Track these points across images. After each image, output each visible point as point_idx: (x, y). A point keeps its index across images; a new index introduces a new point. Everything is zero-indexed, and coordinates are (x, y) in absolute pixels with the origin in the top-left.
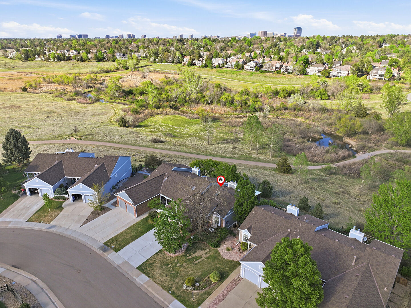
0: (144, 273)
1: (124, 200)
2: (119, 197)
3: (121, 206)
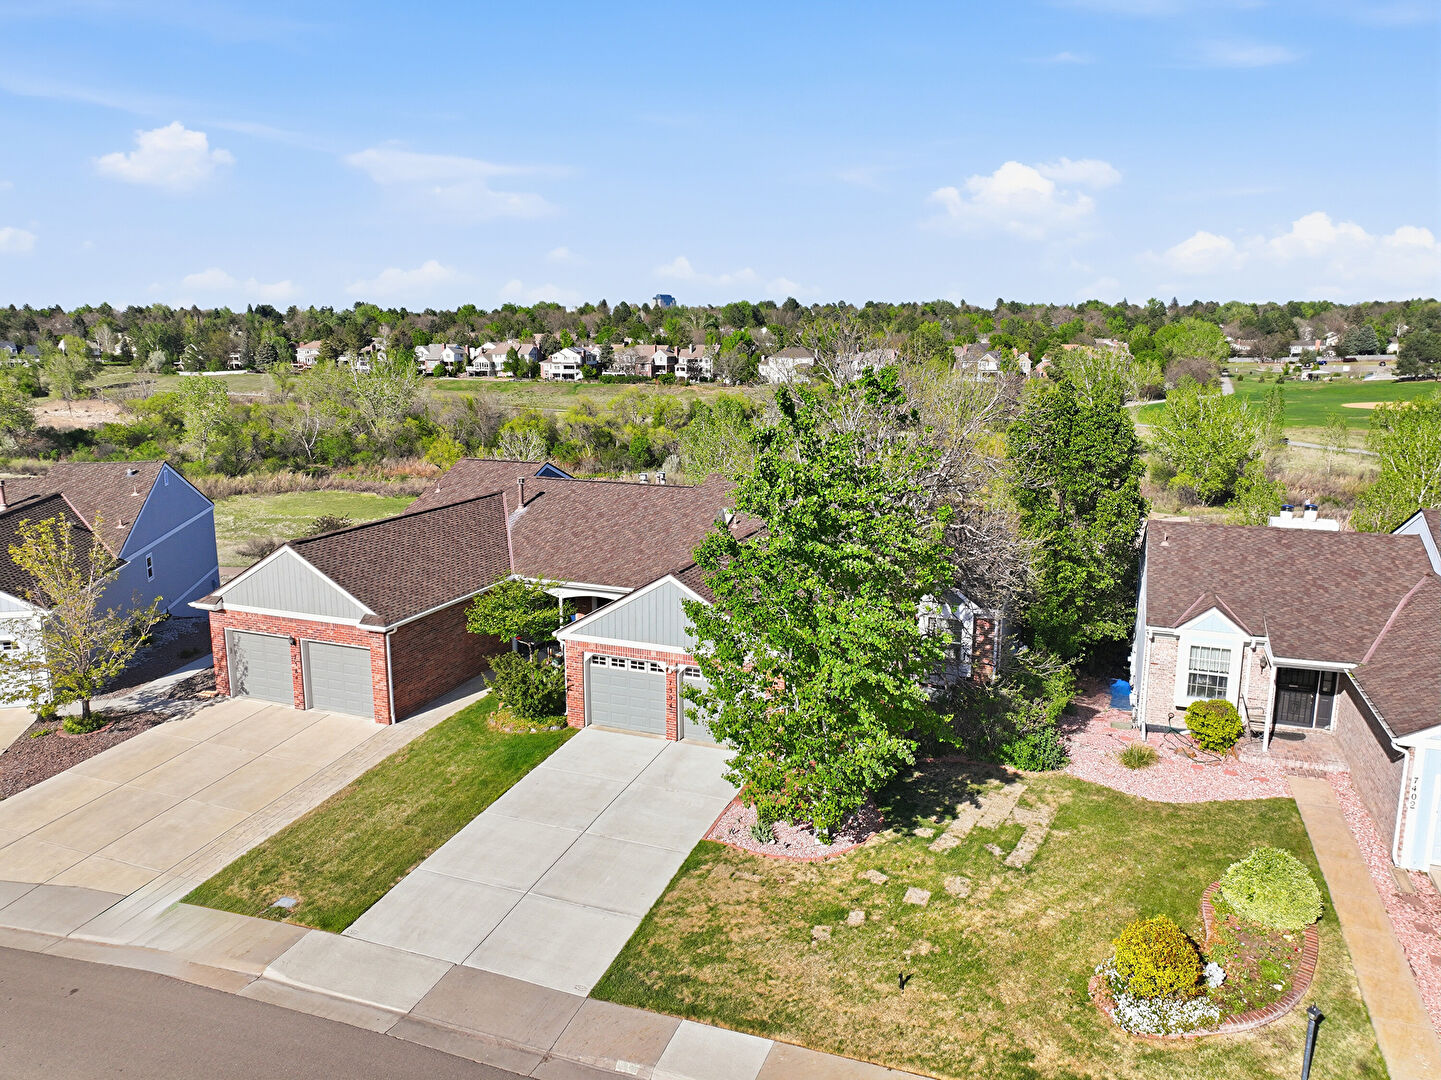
0: (693, 1012)
1: (277, 618)
2: (237, 617)
3: (242, 690)
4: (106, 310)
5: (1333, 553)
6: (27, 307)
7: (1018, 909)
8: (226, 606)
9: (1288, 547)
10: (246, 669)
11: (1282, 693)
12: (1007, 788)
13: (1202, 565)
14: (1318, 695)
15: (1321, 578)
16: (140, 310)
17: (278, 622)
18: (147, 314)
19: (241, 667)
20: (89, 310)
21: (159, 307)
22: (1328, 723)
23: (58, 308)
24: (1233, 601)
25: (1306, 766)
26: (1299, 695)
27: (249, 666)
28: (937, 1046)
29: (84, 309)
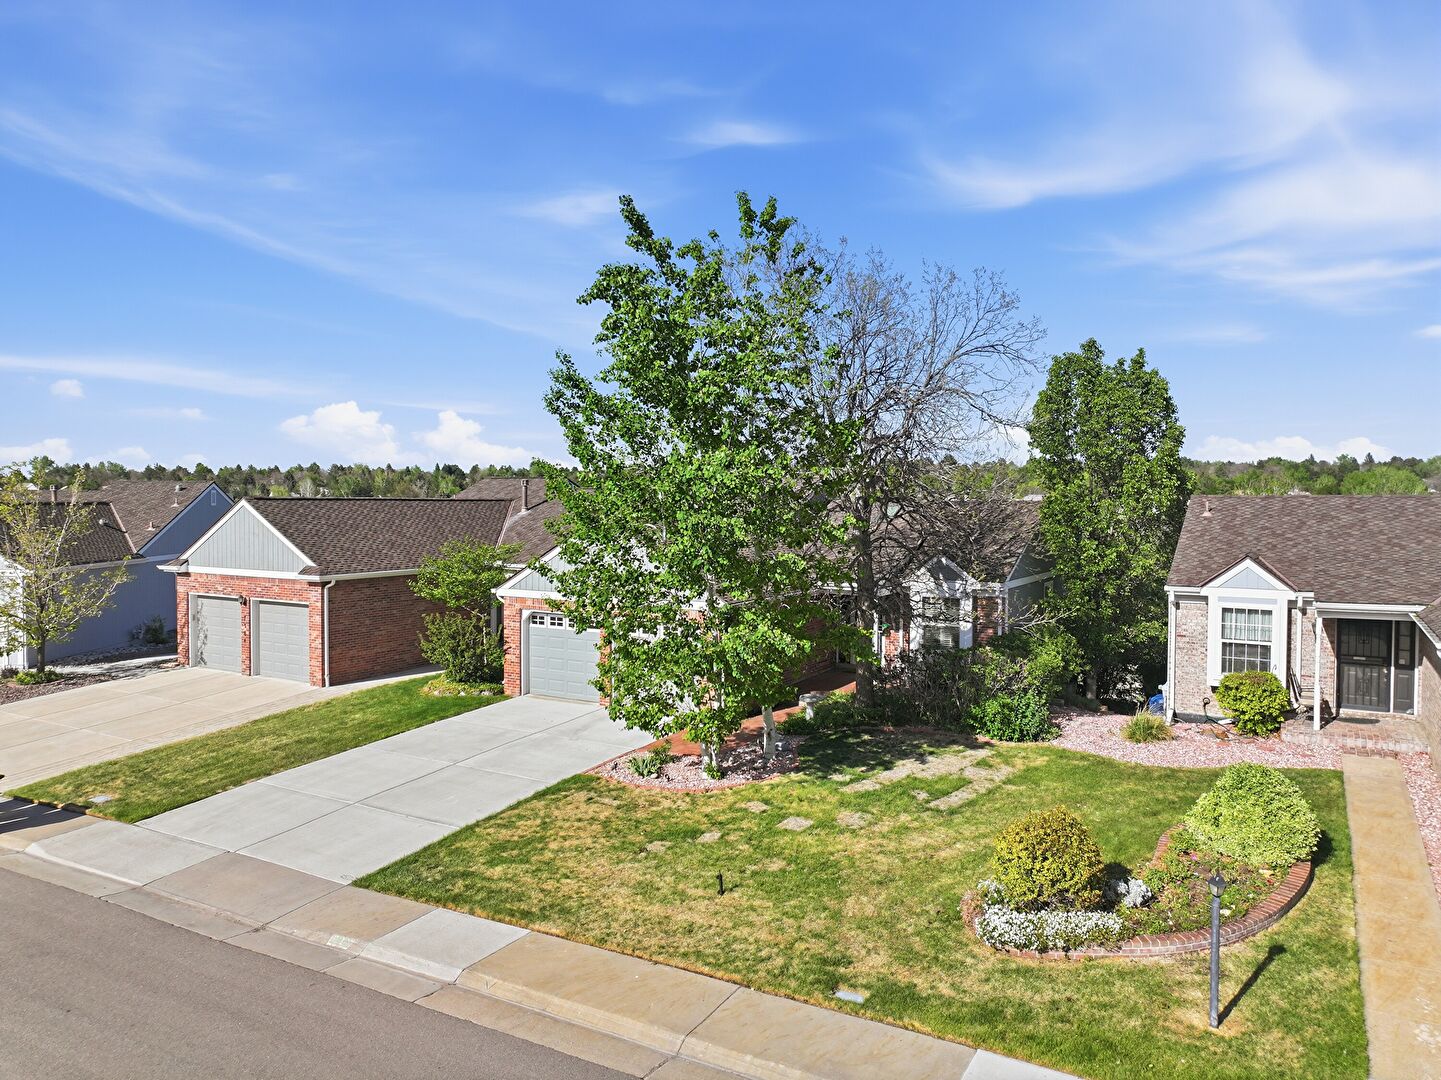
0: (454, 901)
1: (232, 577)
2: (200, 580)
3: (201, 661)
4: (314, 468)
5: (1417, 515)
6: (251, 467)
7: (917, 841)
8: (192, 569)
9: (1361, 511)
10: (206, 637)
11: (1346, 668)
12: (969, 752)
13: (1248, 530)
14: (1393, 668)
15: (1397, 537)
16: (342, 469)
17: (232, 582)
18: (347, 472)
19: (202, 635)
20: (300, 468)
21: (359, 467)
22: (1411, 706)
23: (277, 468)
24: (1280, 561)
25: (1370, 745)
26: (1368, 670)
27: (208, 633)
28: (728, 945)
29: (296, 469)
